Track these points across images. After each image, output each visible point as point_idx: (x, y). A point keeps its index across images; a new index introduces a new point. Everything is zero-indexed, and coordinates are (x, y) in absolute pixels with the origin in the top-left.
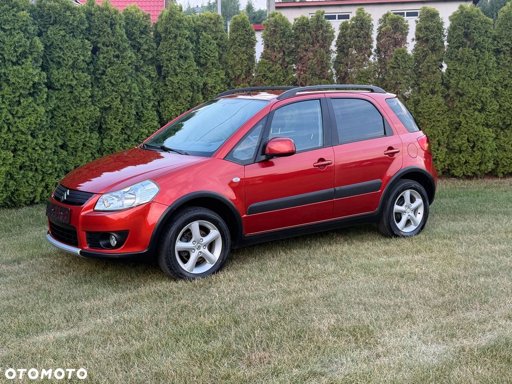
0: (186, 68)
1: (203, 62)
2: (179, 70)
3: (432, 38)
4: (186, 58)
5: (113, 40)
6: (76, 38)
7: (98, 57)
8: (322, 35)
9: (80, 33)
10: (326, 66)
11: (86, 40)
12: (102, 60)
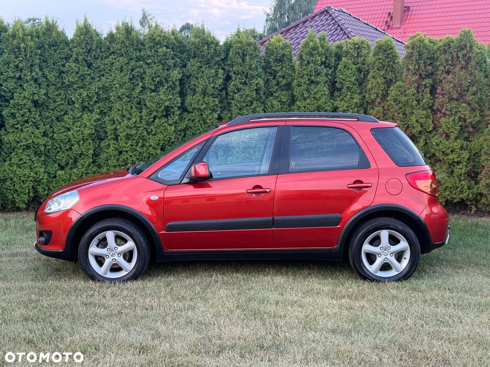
0: (315, 93)
1: (339, 86)
2: (306, 95)
4: (317, 83)
5: (241, 69)
6: (211, 68)
7: (230, 84)
8: (464, 56)
9: (215, 64)
10: (468, 89)
11: (221, 70)
12: (231, 87)
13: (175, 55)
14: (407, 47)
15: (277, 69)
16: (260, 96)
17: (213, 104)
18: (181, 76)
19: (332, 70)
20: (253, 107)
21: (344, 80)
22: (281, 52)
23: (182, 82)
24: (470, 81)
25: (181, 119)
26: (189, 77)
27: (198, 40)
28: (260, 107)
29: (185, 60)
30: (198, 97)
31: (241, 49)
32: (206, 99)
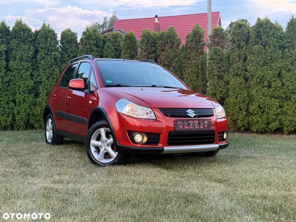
3: (237, 40)
5: (44, 45)
6: (26, 45)
7: (38, 55)
8: (171, 41)
9: (28, 42)
10: (173, 60)
11: (32, 46)
12: (39, 56)
13: (3, 36)
14: (141, 37)
15: (68, 47)
16: (57, 63)
17: (27, 66)
18: (6, 49)
19: (101, 49)
20: (52, 68)
21: (107, 55)
22: (70, 37)
23: (8, 53)
24: (174, 55)
25: (6, 75)
26: (11, 50)
27: (17, 28)
28: (57, 69)
29: (9, 40)
30: (17, 61)
31: (44, 34)
32: (22, 63)
